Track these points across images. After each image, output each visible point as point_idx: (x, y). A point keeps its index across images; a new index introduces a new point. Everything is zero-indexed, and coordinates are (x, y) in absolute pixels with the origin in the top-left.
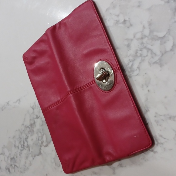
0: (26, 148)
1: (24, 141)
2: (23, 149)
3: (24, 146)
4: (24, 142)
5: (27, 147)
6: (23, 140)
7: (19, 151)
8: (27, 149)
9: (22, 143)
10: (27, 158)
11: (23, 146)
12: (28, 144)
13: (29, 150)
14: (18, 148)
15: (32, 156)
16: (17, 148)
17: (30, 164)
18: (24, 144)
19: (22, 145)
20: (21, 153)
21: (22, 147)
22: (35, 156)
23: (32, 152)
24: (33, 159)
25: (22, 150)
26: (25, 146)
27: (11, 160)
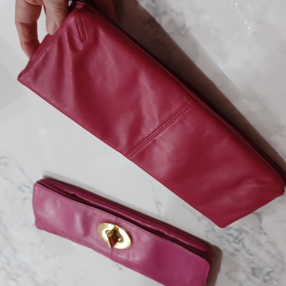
0: (241, 237)
1: (228, 232)
2: (241, 243)
3: (236, 238)
4: (230, 235)
5: (241, 234)
6: (226, 234)
7: (243, 252)
8: (244, 235)
9: (230, 238)
10: (259, 244)
11: (237, 241)
12: (236, 230)
13: (246, 232)
14: (237, 250)
15: (260, 234)
16: (236, 252)
17: (274, 244)
18: (233, 237)
19: (235, 242)
20: (249, 250)
21: (238, 243)
22: (261, 228)
23: (251, 229)
24: (265, 234)
25: (244, 246)
26: (238, 237)
27: (256, 277)
